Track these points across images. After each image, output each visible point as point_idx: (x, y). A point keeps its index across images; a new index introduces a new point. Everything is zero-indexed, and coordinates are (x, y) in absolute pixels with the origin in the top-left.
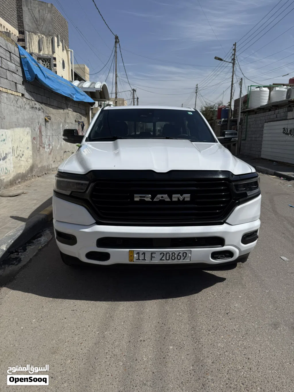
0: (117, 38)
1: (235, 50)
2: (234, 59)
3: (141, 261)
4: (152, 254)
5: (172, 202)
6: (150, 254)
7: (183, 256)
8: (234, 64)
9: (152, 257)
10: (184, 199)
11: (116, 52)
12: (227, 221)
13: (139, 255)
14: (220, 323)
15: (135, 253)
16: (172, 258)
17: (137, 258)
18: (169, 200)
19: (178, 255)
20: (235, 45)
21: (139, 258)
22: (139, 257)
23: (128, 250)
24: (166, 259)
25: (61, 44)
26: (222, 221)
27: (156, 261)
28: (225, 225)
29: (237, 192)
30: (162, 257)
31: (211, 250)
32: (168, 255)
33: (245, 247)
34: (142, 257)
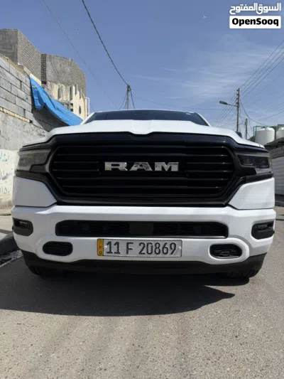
0: (129, 87)
1: (238, 95)
2: (238, 103)
3: (113, 254)
4: (128, 244)
5: (155, 173)
6: (126, 245)
7: (171, 249)
8: (238, 107)
9: (128, 249)
10: (170, 168)
11: (128, 99)
12: (230, 203)
13: (110, 247)
14: (225, 349)
15: (106, 242)
16: (155, 251)
17: (109, 251)
18: (150, 169)
19: (164, 247)
20: (238, 90)
21: (111, 250)
22: (110, 248)
23: (96, 238)
24: (147, 252)
25: (78, 92)
26: (224, 203)
27: (134, 256)
28: (227, 208)
29: (242, 166)
30: (142, 250)
31: (210, 242)
32: (150, 246)
33: (258, 243)
34: (114, 249)
